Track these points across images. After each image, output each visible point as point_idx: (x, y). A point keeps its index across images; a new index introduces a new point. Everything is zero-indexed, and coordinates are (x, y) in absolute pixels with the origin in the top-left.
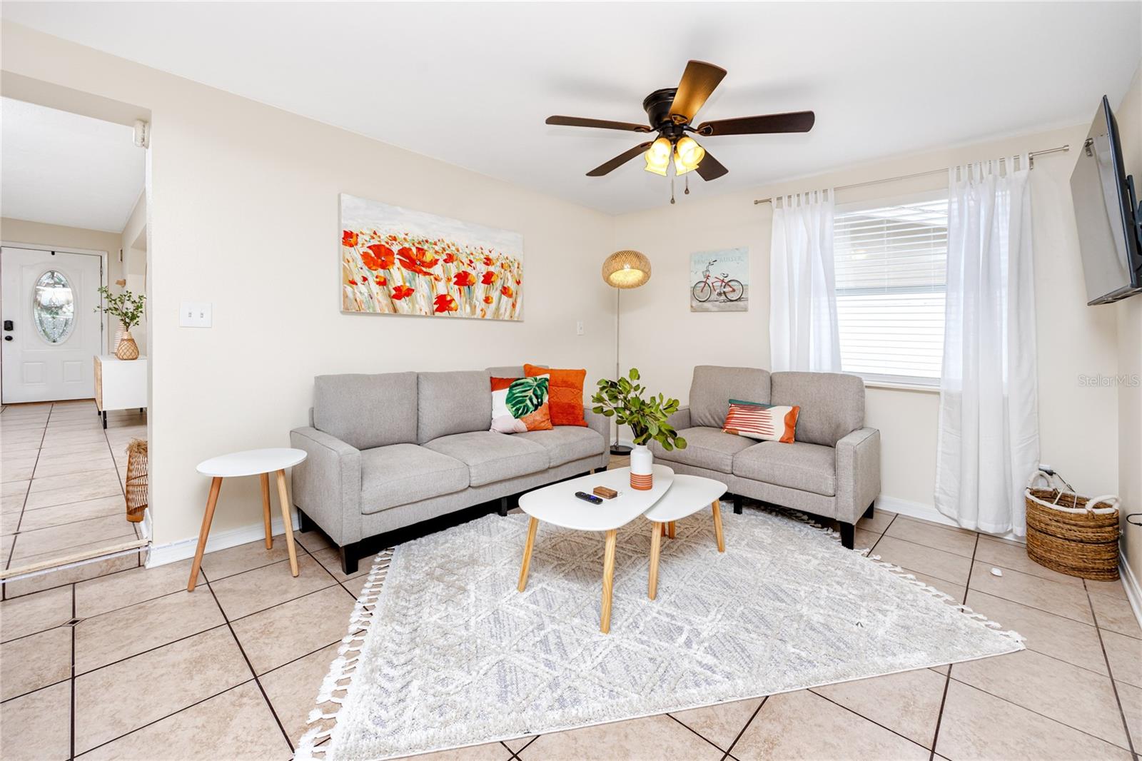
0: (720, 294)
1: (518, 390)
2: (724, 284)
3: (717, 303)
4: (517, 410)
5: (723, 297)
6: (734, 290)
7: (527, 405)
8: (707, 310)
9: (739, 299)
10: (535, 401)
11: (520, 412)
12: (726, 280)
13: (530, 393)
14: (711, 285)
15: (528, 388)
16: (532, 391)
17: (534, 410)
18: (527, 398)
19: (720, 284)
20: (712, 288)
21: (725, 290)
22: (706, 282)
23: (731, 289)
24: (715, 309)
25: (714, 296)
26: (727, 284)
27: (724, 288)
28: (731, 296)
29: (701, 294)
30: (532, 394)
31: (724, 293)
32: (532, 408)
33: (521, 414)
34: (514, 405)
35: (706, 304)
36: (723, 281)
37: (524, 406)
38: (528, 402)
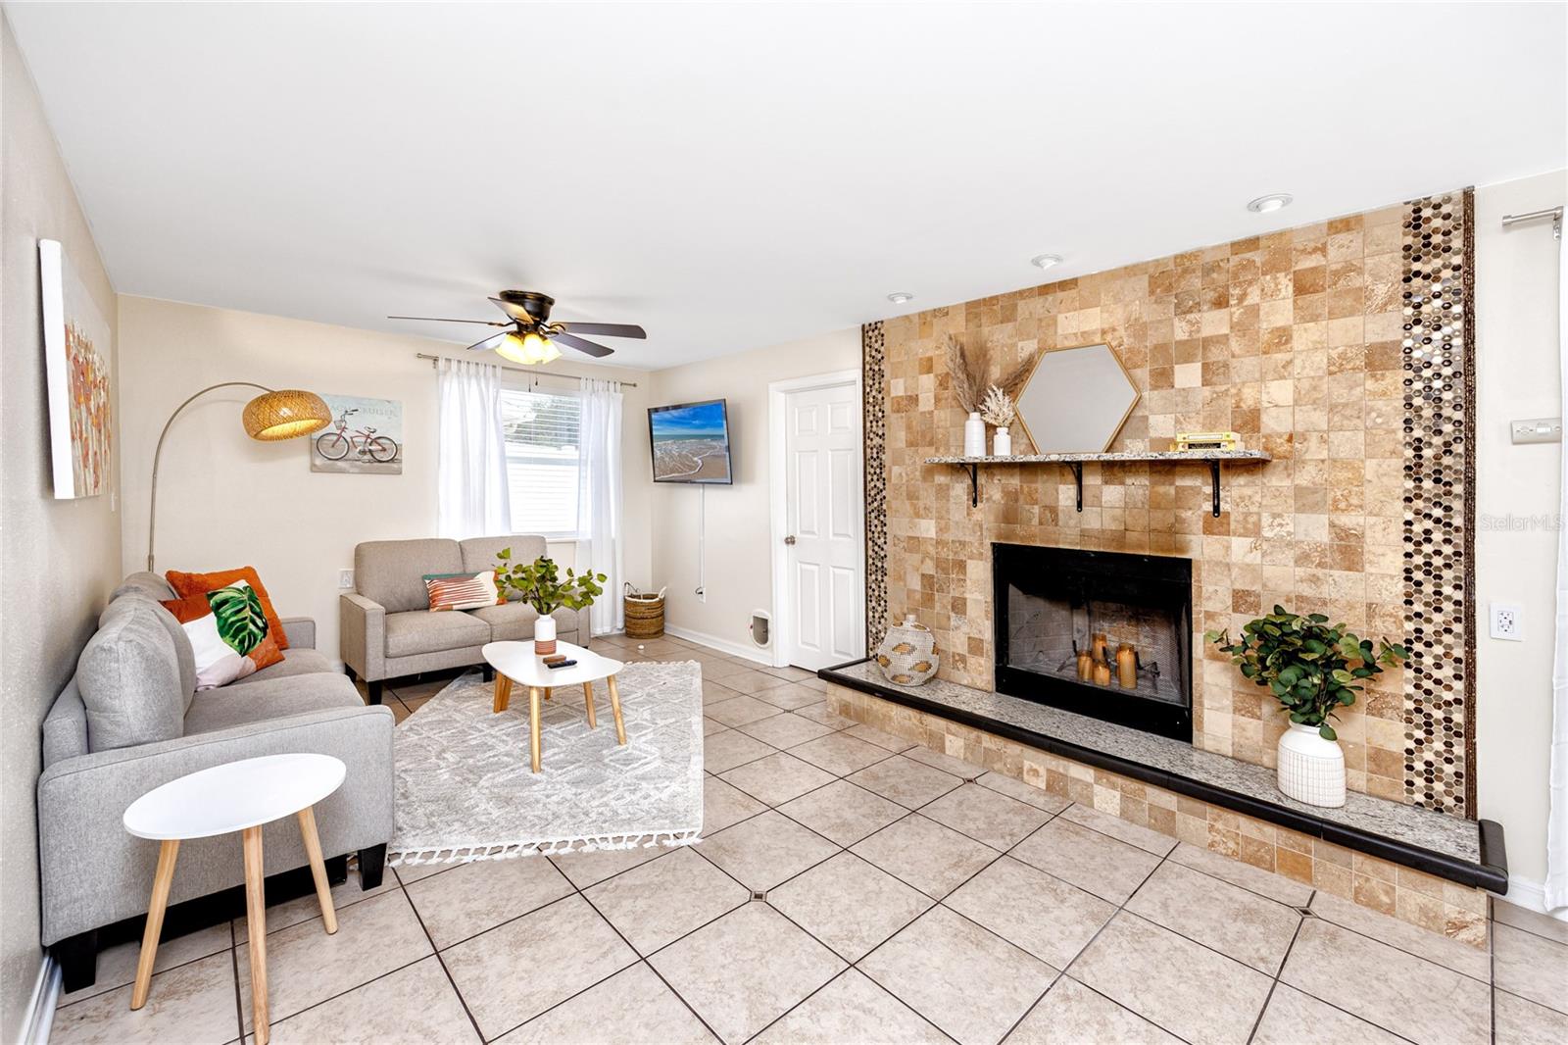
0: (363, 452)
1: (229, 612)
2: (369, 440)
3: (360, 463)
4: (242, 642)
5: (368, 457)
6: (384, 450)
7: (251, 633)
8: (342, 471)
9: (392, 460)
10: (260, 623)
11: (246, 644)
12: (373, 436)
13: (247, 613)
14: (349, 440)
15: (241, 606)
16: (248, 608)
17: (264, 637)
18: (247, 621)
19: (363, 439)
20: (351, 444)
21: (370, 448)
22: (340, 436)
23: (380, 448)
24: (357, 470)
25: (354, 453)
26: (375, 441)
27: (370, 445)
28: (378, 456)
29: (331, 450)
30: (250, 613)
31: (370, 451)
32: (260, 635)
33: (249, 647)
34: (234, 636)
35: (339, 463)
36: (368, 437)
37: (249, 634)
38: (251, 626)
